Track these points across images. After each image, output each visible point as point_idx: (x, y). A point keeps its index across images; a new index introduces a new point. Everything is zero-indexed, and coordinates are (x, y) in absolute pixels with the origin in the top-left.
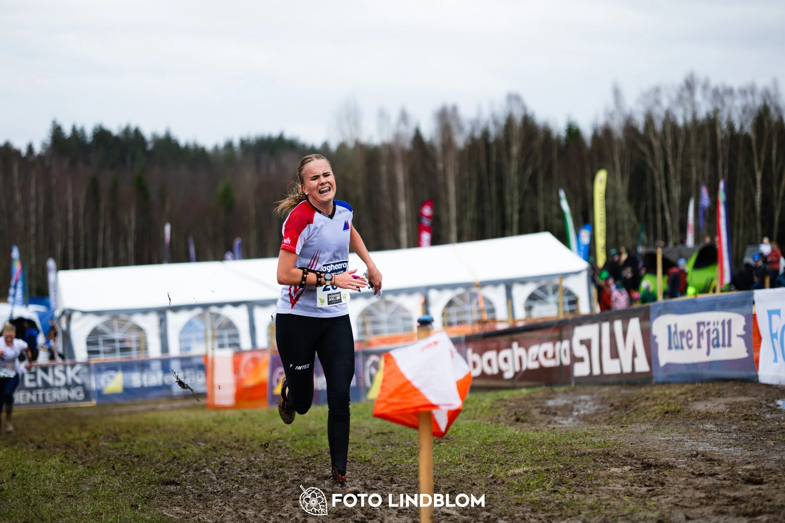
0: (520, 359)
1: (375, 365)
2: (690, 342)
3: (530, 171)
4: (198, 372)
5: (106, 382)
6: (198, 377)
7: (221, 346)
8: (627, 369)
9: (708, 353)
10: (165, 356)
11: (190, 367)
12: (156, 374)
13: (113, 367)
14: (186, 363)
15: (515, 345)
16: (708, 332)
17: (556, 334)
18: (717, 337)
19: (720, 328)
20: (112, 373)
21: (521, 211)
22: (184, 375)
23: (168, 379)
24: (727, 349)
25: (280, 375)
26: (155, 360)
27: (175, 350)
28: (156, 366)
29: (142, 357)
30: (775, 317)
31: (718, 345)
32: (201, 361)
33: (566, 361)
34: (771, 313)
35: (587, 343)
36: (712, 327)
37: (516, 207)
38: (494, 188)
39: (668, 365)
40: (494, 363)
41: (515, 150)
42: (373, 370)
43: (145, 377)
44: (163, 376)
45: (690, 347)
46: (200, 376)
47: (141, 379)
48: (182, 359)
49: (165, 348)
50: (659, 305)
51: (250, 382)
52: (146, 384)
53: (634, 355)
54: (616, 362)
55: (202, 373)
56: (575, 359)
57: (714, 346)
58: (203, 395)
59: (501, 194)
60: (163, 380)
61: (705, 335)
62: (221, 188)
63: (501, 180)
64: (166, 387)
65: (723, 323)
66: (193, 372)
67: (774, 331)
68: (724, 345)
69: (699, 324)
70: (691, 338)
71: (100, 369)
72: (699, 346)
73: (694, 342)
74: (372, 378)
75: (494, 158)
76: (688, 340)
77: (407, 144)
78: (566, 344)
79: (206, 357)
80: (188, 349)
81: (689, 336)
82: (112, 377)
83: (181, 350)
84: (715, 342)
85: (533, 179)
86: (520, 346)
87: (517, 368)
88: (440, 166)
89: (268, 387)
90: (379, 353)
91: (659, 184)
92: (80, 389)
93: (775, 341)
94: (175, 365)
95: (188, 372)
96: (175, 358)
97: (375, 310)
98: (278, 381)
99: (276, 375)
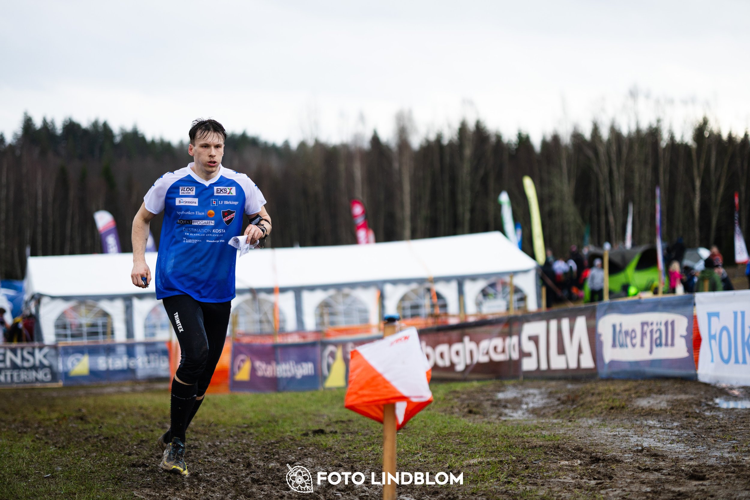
0: (471, 353)
1: (333, 355)
2: (634, 341)
3: (482, 172)
4: (162, 357)
5: (73, 365)
6: (161, 362)
8: (573, 365)
9: (651, 352)
10: (130, 341)
11: (154, 352)
12: (121, 358)
13: (80, 351)
14: (151, 349)
15: (466, 339)
16: (651, 332)
17: (506, 329)
18: (660, 337)
19: (663, 328)
20: (79, 356)
21: (472, 210)
22: (149, 359)
23: (133, 363)
24: (669, 349)
25: (241, 362)
26: (121, 344)
27: (139, 335)
28: (121, 350)
29: (108, 341)
30: (714, 319)
31: (660, 345)
32: (165, 347)
33: (515, 356)
34: (710, 315)
35: (535, 339)
36: (655, 327)
37: (468, 207)
38: (447, 187)
39: (612, 362)
40: (446, 356)
41: (468, 152)
42: (331, 360)
43: (110, 361)
44: (128, 361)
45: (634, 346)
46: (164, 361)
47: (107, 362)
48: (147, 344)
49: (130, 333)
50: (605, 305)
52: (111, 367)
53: (580, 351)
54: (562, 358)
55: (165, 358)
56: (524, 354)
57: (657, 346)
58: (166, 380)
59: (453, 194)
60: (128, 365)
61: (648, 335)
63: (454, 180)
64: (130, 371)
65: (666, 324)
66: (157, 357)
67: (713, 332)
68: (666, 345)
69: (643, 324)
70: (635, 337)
71: (68, 351)
72: (642, 345)
73: (638, 341)
74: (329, 367)
75: (447, 159)
76: (632, 339)
77: (366, 144)
78: (515, 340)
79: (170, 342)
80: (153, 335)
81: (633, 335)
82: (78, 360)
83: (146, 335)
84: (658, 341)
85: (484, 181)
86: (471, 340)
87: (468, 361)
88: (396, 165)
89: (229, 374)
90: (336, 344)
91: (604, 188)
92: (47, 370)
93: (713, 342)
94: (140, 350)
95: (152, 357)
96: (140, 344)
97: (332, 302)
98: (239, 368)
99: (238, 362)
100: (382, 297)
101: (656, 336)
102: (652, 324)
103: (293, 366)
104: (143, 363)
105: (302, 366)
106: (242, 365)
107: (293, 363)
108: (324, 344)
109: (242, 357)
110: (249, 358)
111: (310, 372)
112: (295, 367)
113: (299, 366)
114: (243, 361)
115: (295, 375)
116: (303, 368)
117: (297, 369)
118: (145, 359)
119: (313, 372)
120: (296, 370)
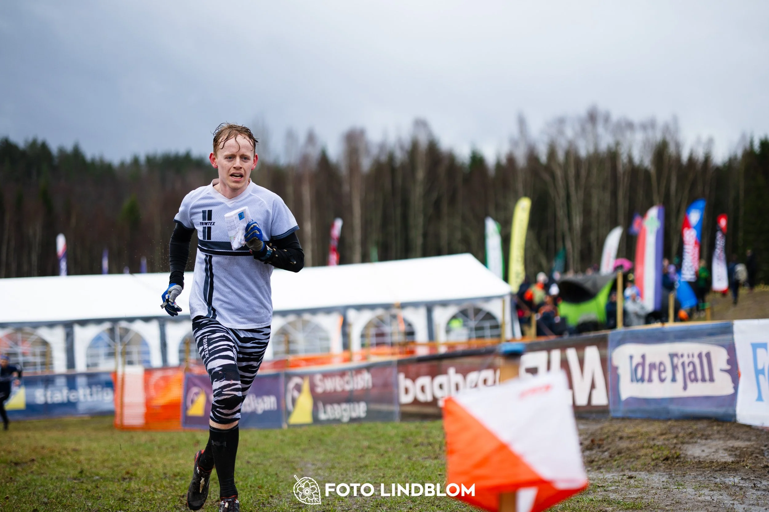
0: (457, 386)
1: (298, 388)
2: (663, 375)
3: (435, 196)
4: (105, 389)
6: (105, 394)
7: (130, 363)
8: (583, 401)
9: (685, 388)
10: (71, 372)
11: (97, 384)
12: (61, 391)
14: (93, 380)
15: (452, 371)
16: (683, 364)
18: (694, 371)
19: (697, 361)
21: (425, 235)
22: (91, 392)
23: (74, 396)
24: (708, 384)
25: (195, 395)
26: (60, 375)
27: (81, 366)
28: (61, 382)
29: (47, 373)
30: (759, 351)
31: (696, 380)
32: (109, 378)
34: (755, 347)
35: (533, 371)
36: (687, 361)
37: (420, 230)
38: (399, 212)
39: (631, 400)
40: (428, 390)
41: (420, 175)
42: (296, 393)
43: (49, 393)
44: (68, 393)
45: (663, 380)
46: (107, 394)
47: (45, 395)
48: (89, 375)
49: (71, 363)
50: (619, 333)
51: (161, 400)
52: (50, 401)
53: (593, 386)
55: (110, 391)
57: (692, 381)
58: (111, 413)
59: (405, 218)
60: (68, 398)
61: (680, 368)
62: (126, 204)
63: (406, 203)
64: (70, 405)
65: (700, 356)
66: (100, 389)
67: (760, 366)
68: (704, 380)
69: (672, 356)
70: (664, 371)
72: (674, 380)
73: (668, 375)
74: (294, 401)
75: (399, 181)
76: (659, 372)
77: (314, 166)
79: (115, 374)
80: (95, 365)
81: (662, 368)
82: (14, 393)
83: (88, 366)
84: (693, 376)
85: (437, 205)
86: (457, 372)
88: (346, 188)
89: (181, 408)
90: (302, 376)
91: (561, 213)
93: (761, 377)
94: (81, 381)
95: (94, 389)
96: (82, 374)
97: (290, 329)
98: (192, 402)
99: (191, 396)
100: (345, 325)
101: (689, 369)
102: (682, 356)
103: (254, 400)
104: (85, 395)
105: (263, 400)
106: (196, 398)
107: (253, 397)
108: (289, 377)
109: (195, 390)
110: (204, 391)
111: (272, 407)
112: (256, 401)
113: (260, 400)
114: (197, 394)
115: (256, 409)
116: (264, 403)
117: (258, 403)
118: (88, 391)
119: (276, 407)
120: (257, 405)
